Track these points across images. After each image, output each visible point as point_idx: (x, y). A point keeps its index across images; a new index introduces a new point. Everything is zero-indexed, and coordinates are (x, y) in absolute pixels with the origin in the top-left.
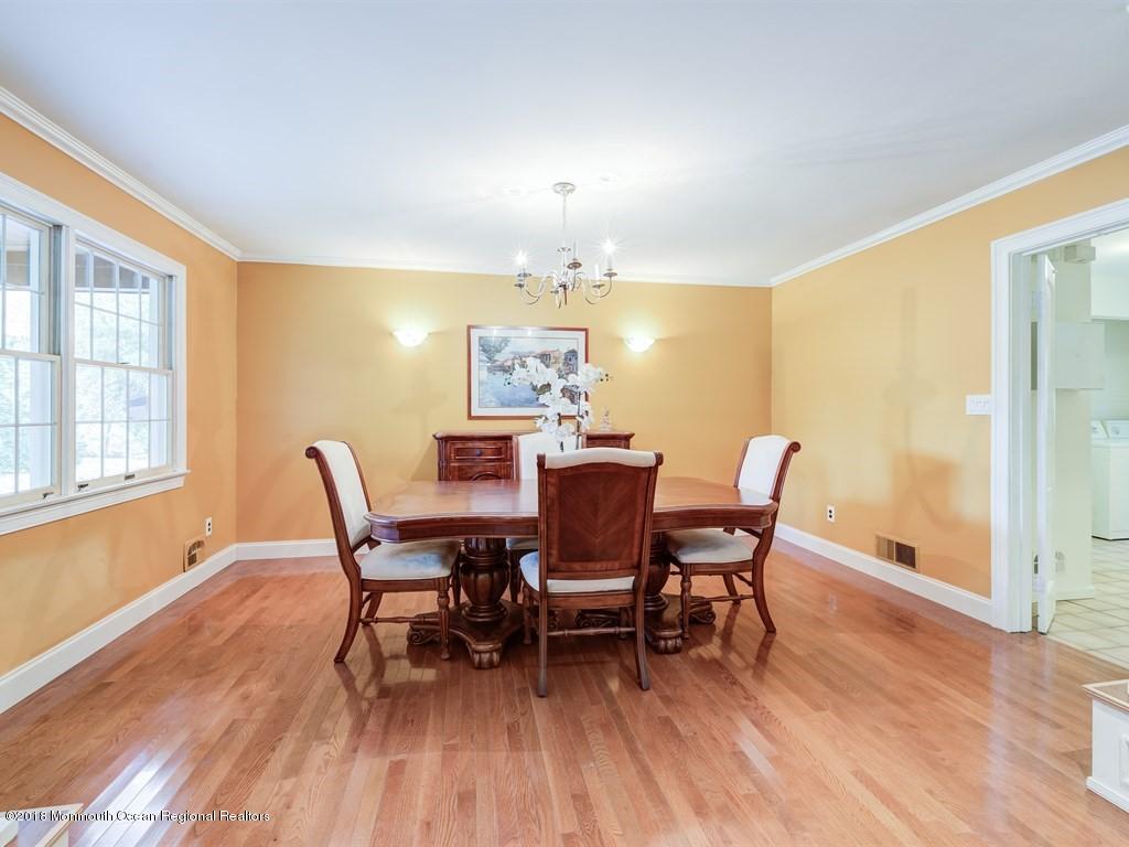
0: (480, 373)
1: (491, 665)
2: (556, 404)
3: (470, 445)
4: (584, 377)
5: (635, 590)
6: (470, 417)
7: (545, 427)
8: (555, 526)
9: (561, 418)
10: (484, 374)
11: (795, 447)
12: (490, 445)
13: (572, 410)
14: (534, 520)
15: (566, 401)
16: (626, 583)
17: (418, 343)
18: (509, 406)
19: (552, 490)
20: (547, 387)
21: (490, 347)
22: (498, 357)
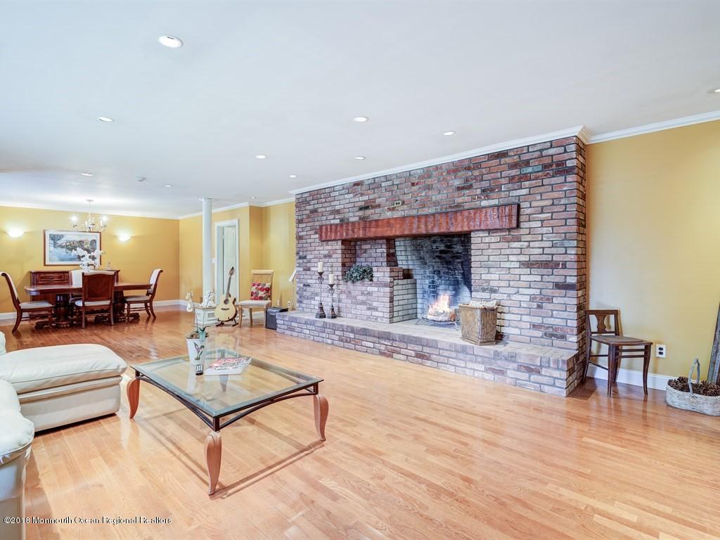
0: (50, 248)
1: (67, 327)
2: (86, 260)
3: (48, 275)
4: (97, 253)
5: (110, 305)
6: (45, 265)
7: (83, 267)
8: (87, 290)
9: (89, 265)
10: (52, 248)
11: (161, 271)
12: (57, 275)
13: (93, 262)
14: (81, 289)
15: (91, 260)
16: (107, 302)
17: (20, 236)
18: (63, 260)
19: (86, 281)
20: (83, 256)
21: (54, 238)
22: (59, 242)
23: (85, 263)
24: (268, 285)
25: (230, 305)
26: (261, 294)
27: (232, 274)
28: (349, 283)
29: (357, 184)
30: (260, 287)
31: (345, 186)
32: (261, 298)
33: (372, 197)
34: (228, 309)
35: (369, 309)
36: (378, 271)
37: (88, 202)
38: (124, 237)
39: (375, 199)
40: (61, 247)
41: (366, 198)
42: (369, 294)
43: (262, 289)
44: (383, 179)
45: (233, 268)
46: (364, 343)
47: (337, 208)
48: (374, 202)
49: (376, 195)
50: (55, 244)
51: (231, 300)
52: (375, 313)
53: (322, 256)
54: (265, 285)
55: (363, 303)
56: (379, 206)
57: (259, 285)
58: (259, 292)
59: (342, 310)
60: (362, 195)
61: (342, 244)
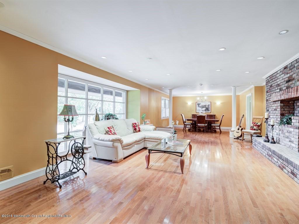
0: (197, 107)
6: (196, 112)
8: (198, 120)
16: (204, 125)
21: (198, 104)
22: (200, 106)
23: (200, 112)
24: (259, 124)
25: (240, 131)
26: (255, 127)
27: (242, 118)
28: (283, 125)
29: (286, 68)
30: (255, 124)
31: (281, 70)
32: (255, 130)
33: (291, 74)
34: (239, 132)
35: (290, 141)
36: (294, 119)
37: (201, 93)
38: (218, 103)
39: (292, 75)
40: (200, 107)
41: (289, 75)
42: (290, 132)
43: (256, 125)
44: (295, 62)
45: (243, 115)
46: (274, 158)
47: (279, 83)
48: (292, 77)
49: (292, 73)
50: (199, 106)
51: (240, 129)
52: (292, 145)
53: (273, 109)
54: (257, 124)
55: (287, 137)
56: (294, 79)
57: (255, 123)
58: (255, 126)
59: (280, 140)
60: (287, 73)
61: (281, 103)
